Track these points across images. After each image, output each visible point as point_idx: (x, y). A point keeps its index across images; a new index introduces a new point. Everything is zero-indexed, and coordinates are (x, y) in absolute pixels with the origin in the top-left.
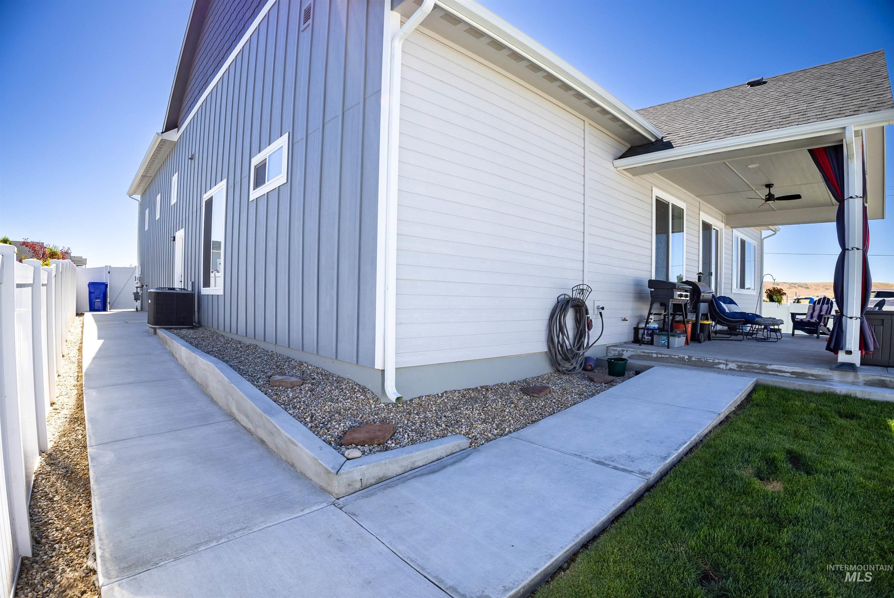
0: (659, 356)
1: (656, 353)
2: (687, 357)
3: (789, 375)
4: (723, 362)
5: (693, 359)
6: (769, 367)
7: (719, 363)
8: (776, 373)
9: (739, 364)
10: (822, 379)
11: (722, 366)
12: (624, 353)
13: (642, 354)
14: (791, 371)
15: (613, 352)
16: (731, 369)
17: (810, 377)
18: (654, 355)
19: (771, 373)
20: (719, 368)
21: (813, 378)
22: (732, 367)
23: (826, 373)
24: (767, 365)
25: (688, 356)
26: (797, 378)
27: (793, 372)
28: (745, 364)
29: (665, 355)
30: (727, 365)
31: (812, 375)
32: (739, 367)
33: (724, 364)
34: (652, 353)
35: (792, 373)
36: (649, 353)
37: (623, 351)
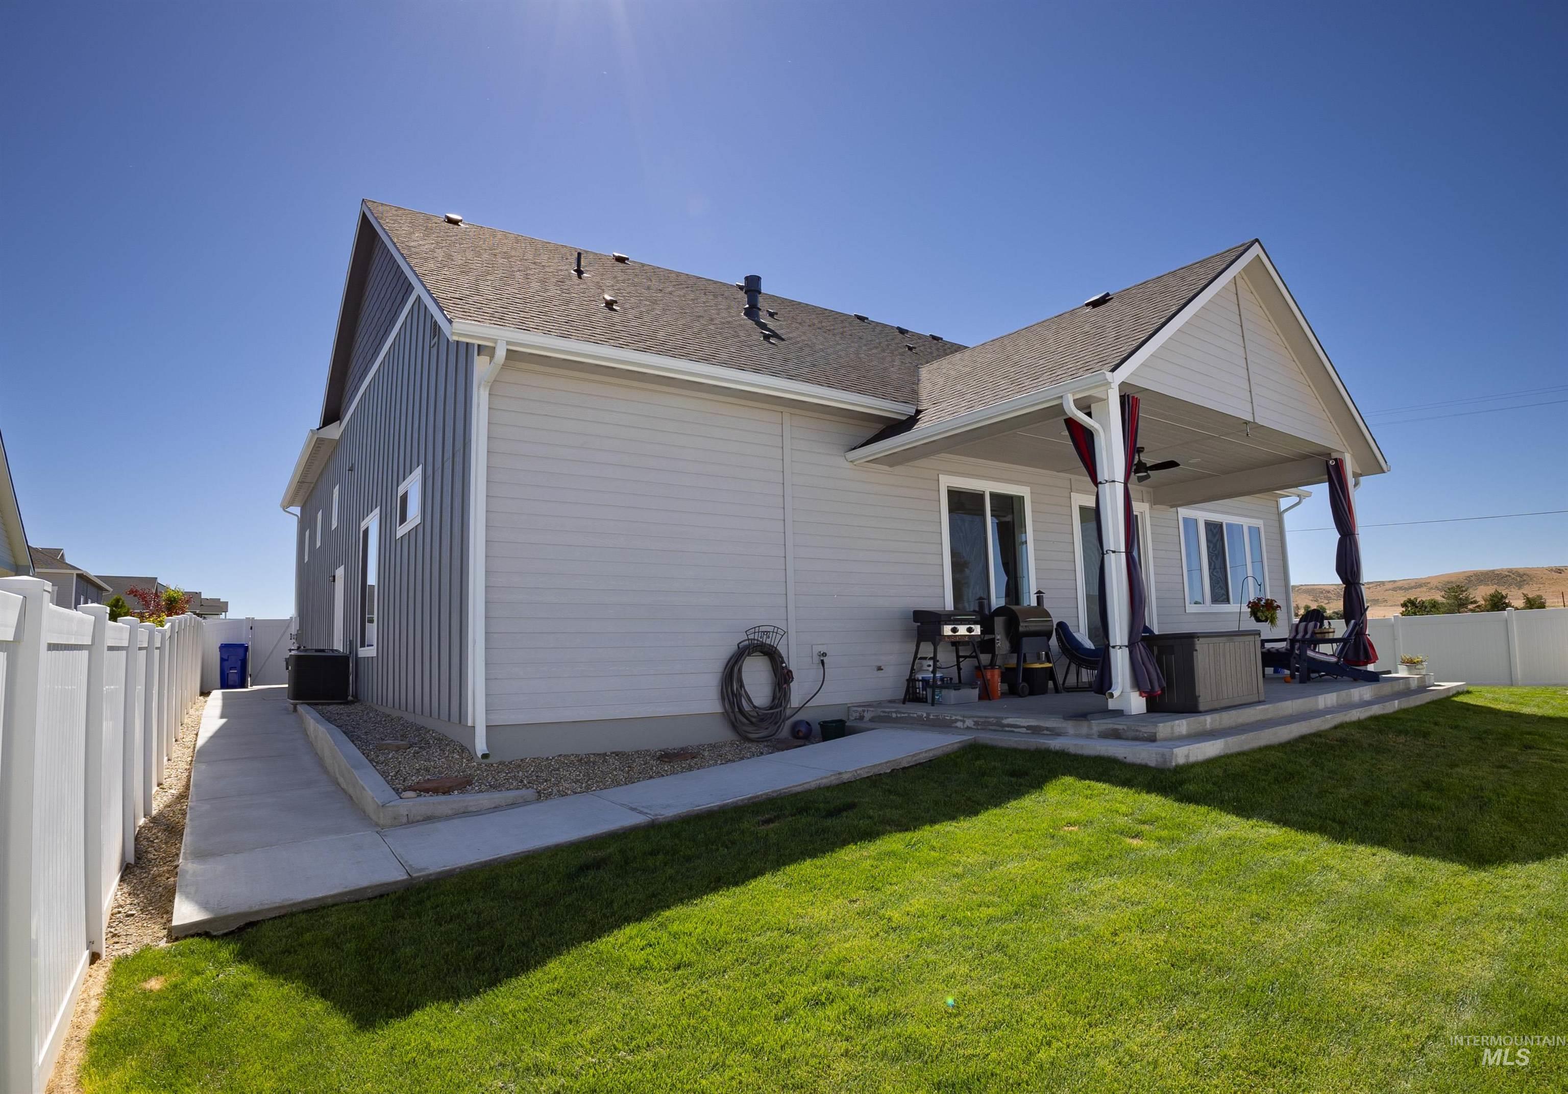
0: (899, 715)
1: (896, 712)
2: (925, 715)
3: (1024, 730)
4: (960, 718)
5: (931, 717)
6: (1005, 722)
7: (956, 721)
8: (1012, 729)
9: (975, 719)
10: (1055, 733)
11: (959, 724)
12: (865, 714)
13: (882, 714)
14: (1026, 724)
15: (854, 715)
16: (968, 728)
17: (1045, 732)
18: (894, 715)
19: (1007, 729)
20: (956, 727)
21: (1048, 733)
22: (969, 725)
23: (1060, 725)
24: (1002, 718)
25: (927, 713)
26: (1033, 733)
27: (1028, 726)
28: (982, 720)
29: (904, 713)
30: (964, 722)
31: (1047, 729)
32: (976, 723)
33: (961, 721)
34: (892, 712)
35: (1028, 728)
36: (889, 712)
37: (864, 711)
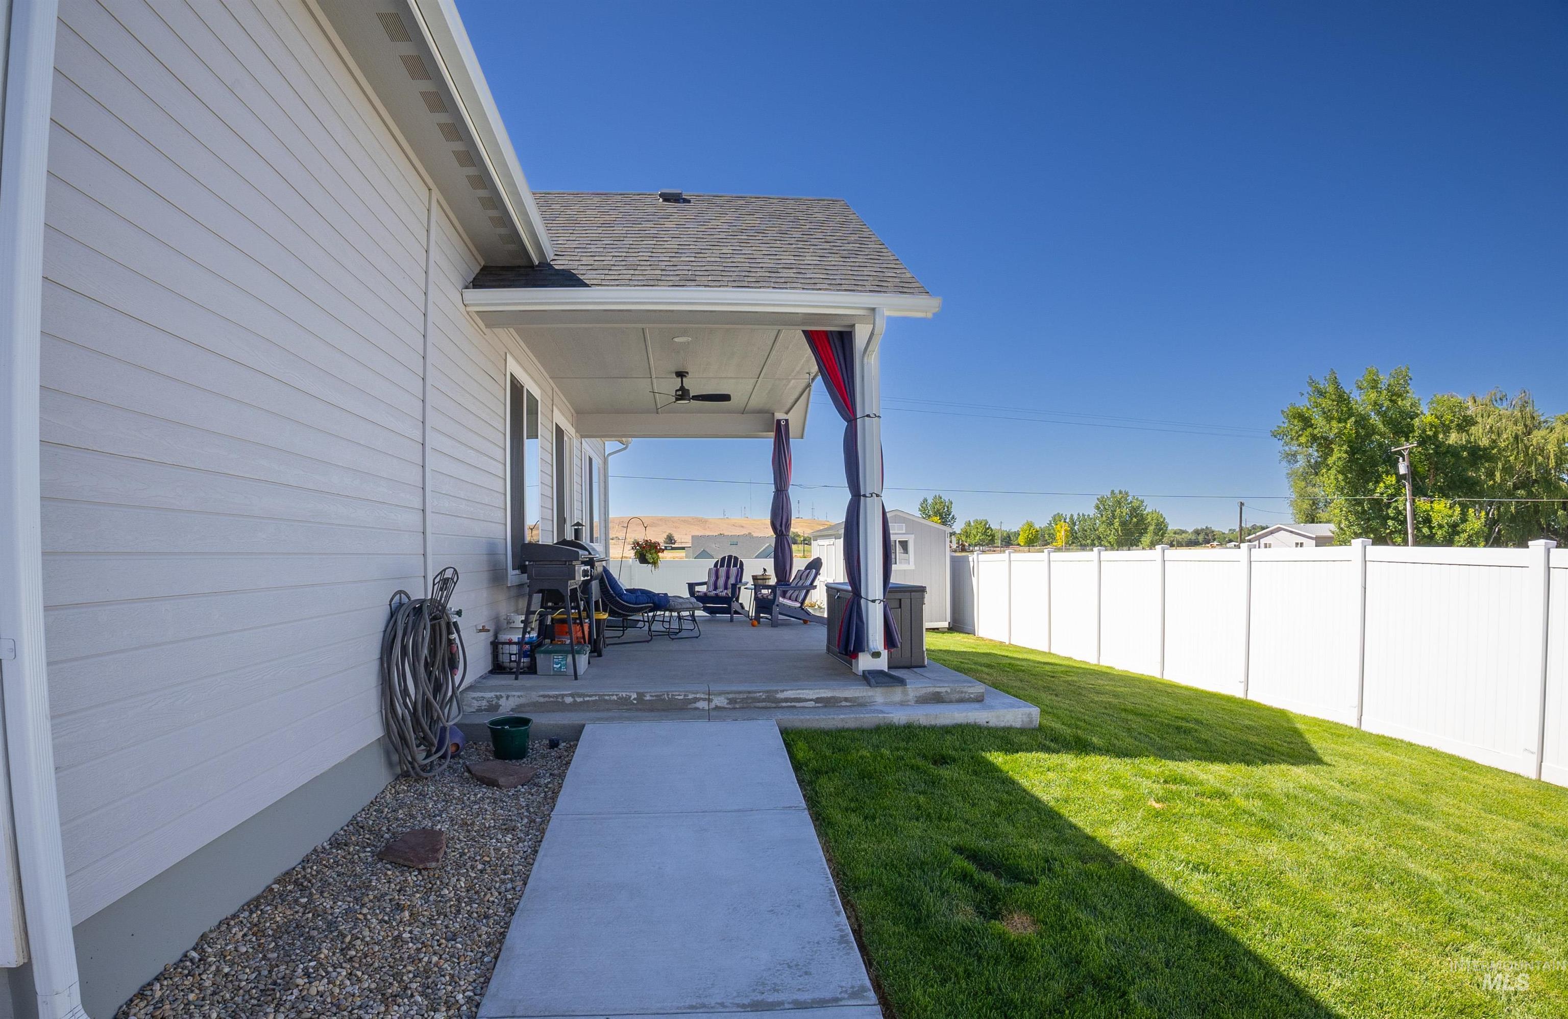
0: (579, 700)
1: (572, 695)
2: (634, 696)
3: (812, 704)
4: (702, 696)
5: (648, 698)
6: (781, 696)
7: (696, 700)
8: (793, 704)
9: (731, 696)
10: (863, 704)
11: (702, 705)
12: (502, 702)
13: (542, 700)
14: (814, 697)
15: (476, 704)
16: (717, 708)
17: (844, 703)
18: (569, 700)
19: (784, 704)
20: (697, 709)
21: (848, 704)
22: (719, 705)
23: (865, 694)
24: (776, 692)
25: (637, 693)
26: (825, 706)
27: (817, 698)
28: (741, 696)
29: (590, 696)
30: (710, 700)
31: (846, 699)
32: (731, 701)
33: (704, 700)
34: (563, 696)
35: (817, 700)
36: (557, 696)
37: (498, 698)
